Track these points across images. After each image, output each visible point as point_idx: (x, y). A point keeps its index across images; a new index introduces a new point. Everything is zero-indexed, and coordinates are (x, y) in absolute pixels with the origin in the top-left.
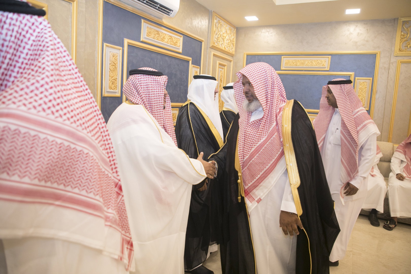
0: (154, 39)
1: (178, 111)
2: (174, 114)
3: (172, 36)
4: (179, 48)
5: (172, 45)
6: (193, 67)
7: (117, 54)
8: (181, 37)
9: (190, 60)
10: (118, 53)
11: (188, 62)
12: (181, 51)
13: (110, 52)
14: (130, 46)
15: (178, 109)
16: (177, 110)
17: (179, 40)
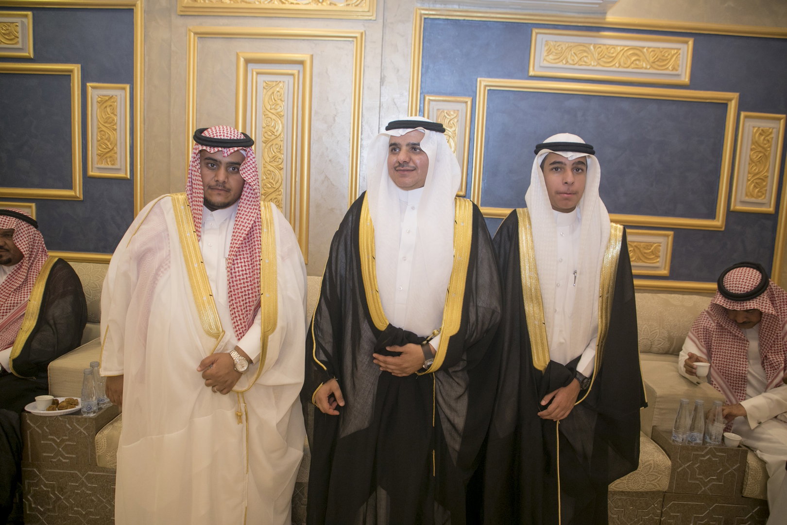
0: (570, 64)
1: (670, 239)
2: (652, 246)
3: (644, 48)
4: (674, 72)
5: (646, 68)
6: (746, 117)
7: (456, 111)
8: (687, 43)
9: (731, 100)
10: (458, 111)
11: (723, 106)
12: (685, 79)
13: (438, 110)
14: (492, 93)
15: (671, 233)
16: (668, 236)
17: (673, 52)
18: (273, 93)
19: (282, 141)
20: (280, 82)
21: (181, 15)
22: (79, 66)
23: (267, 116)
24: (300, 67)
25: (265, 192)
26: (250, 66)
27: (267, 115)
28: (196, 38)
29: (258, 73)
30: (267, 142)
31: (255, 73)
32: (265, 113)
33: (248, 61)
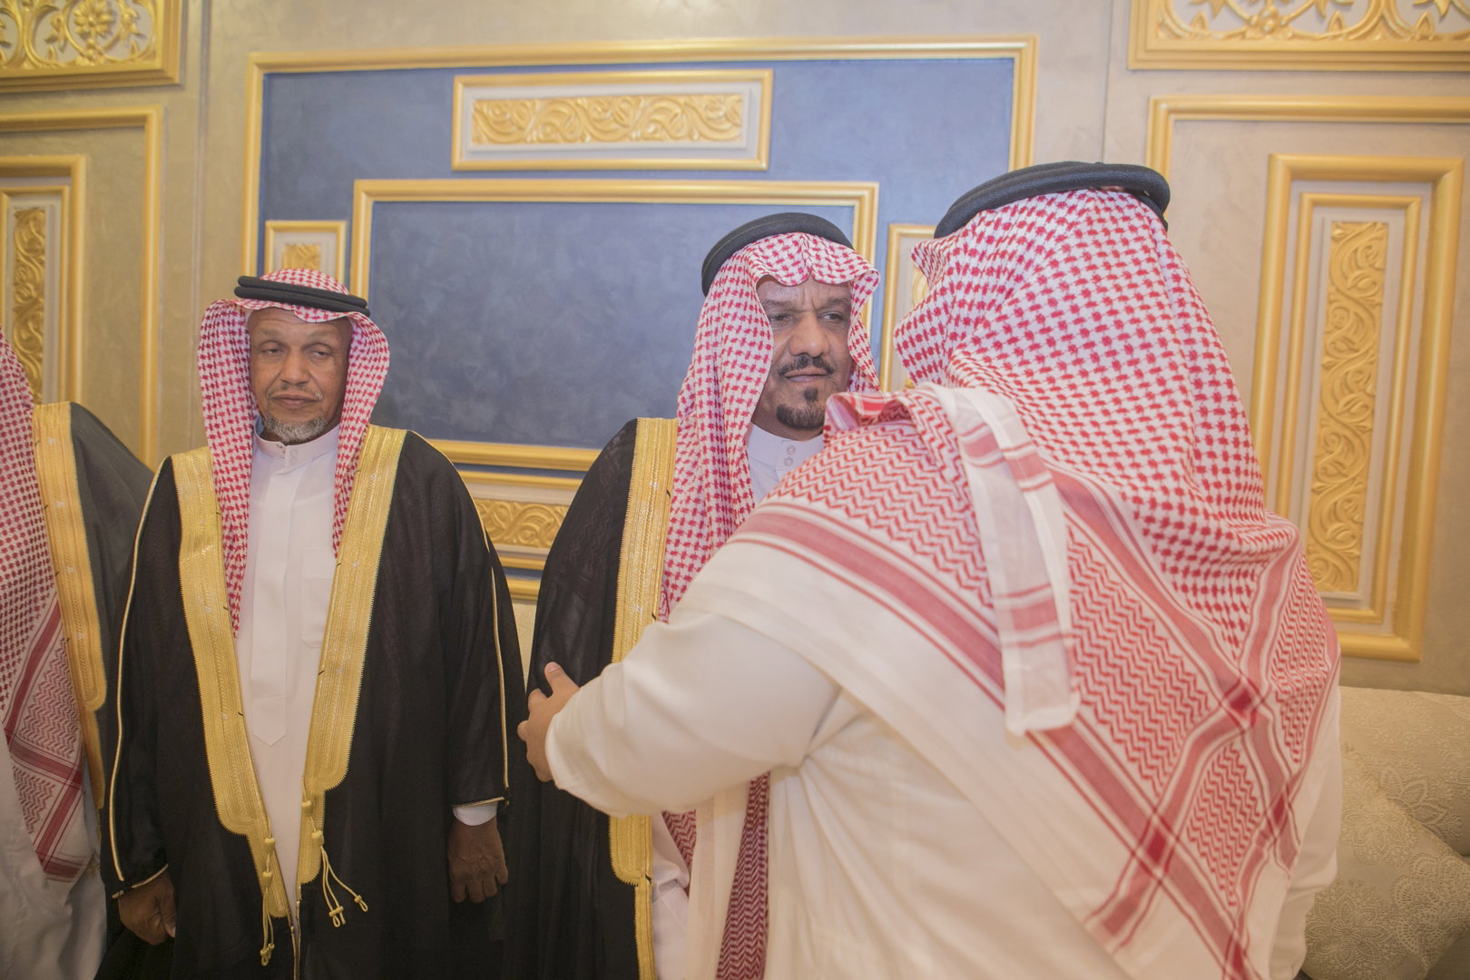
18: (1356, 251)
19: (1372, 363)
20: (1375, 224)
21: (1135, 71)
22: (876, 185)
23: (1334, 305)
24: (1426, 191)
25: (1318, 484)
26: (1299, 187)
27: (1335, 301)
28: (1171, 123)
29: (1316, 204)
30: (1332, 366)
31: (1306, 205)
32: (1332, 298)
33: (1299, 175)
